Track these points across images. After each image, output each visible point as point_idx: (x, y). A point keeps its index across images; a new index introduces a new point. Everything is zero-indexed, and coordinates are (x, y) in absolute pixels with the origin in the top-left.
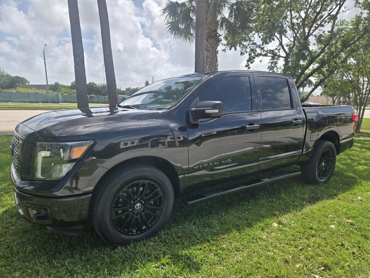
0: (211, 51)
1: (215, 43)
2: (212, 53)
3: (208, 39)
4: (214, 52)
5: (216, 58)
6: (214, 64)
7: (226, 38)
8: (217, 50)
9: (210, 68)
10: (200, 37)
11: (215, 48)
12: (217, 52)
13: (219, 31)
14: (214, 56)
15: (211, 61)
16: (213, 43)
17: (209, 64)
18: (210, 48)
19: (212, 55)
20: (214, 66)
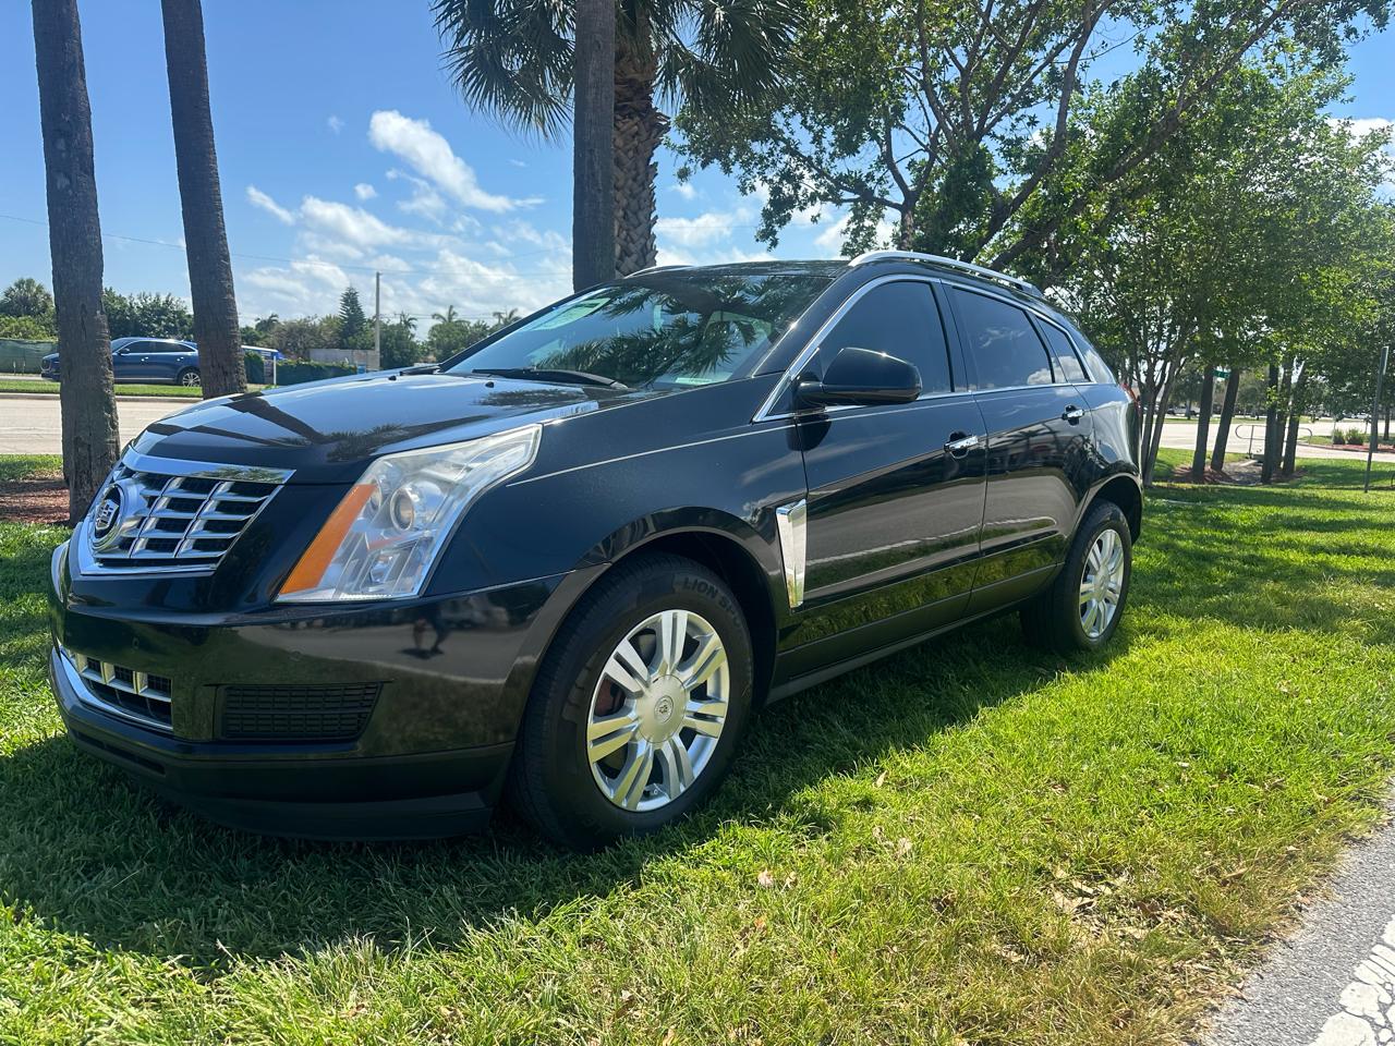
0: (629, 164)
1: (644, 135)
2: (634, 173)
3: (619, 117)
4: (642, 170)
5: (647, 191)
6: (642, 218)
7: (685, 123)
8: (651, 163)
11: (646, 155)
12: (651, 171)
14: (643, 184)
15: (628, 204)
16: (637, 133)
18: (626, 153)
19: (633, 180)
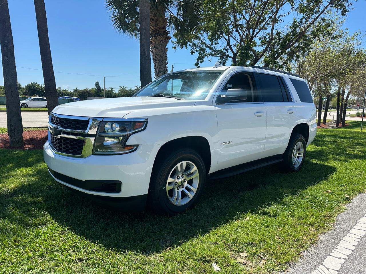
0: (160, 48)
1: (164, 41)
2: (161, 51)
3: (157, 36)
4: (163, 49)
5: (165, 56)
6: (164, 62)
7: (175, 36)
8: (166, 48)
9: (160, 66)
10: (144, 30)
11: (165, 46)
12: (166, 50)
13: (167, 29)
14: (164, 54)
15: (160, 59)
16: (162, 40)
17: (158, 61)
18: (159, 46)
19: (161, 52)
20: (163, 64)
